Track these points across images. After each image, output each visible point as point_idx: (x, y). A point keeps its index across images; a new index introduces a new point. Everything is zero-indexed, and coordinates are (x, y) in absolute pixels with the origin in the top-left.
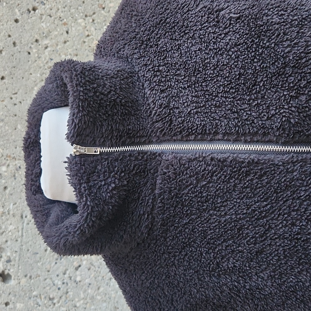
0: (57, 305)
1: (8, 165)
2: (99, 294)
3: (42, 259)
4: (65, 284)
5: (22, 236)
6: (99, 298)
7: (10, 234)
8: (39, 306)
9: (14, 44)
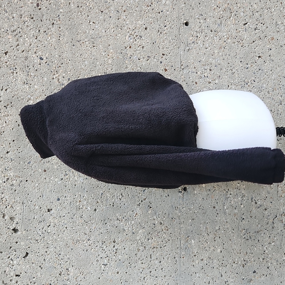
0: (39, 243)
1: (17, 180)
2: (59, 238)
3: (32, 222)
4: (43, 234)
5: (23, 212)
7: (18, 211)
8: (31, 243)
9: (19, 125)
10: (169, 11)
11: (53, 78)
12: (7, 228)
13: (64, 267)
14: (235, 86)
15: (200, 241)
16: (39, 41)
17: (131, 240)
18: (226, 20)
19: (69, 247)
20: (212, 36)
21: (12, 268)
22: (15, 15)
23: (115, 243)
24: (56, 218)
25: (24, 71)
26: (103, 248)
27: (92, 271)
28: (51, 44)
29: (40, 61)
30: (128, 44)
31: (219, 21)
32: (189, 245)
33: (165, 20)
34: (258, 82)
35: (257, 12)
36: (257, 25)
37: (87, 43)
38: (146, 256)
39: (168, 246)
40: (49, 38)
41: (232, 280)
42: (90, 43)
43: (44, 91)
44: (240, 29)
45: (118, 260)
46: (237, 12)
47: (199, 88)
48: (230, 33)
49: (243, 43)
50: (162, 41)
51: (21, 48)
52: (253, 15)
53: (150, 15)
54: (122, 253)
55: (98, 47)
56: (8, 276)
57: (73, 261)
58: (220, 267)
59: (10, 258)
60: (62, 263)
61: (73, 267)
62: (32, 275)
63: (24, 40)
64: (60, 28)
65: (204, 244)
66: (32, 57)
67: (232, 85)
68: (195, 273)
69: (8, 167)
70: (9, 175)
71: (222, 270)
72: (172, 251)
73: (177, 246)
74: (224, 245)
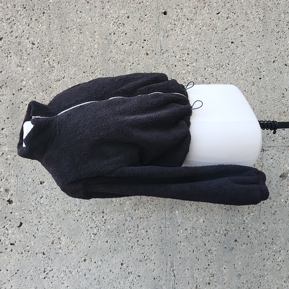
0: (32, 213)
1: (11, 155)
3: (26, 194)
4: (36, 205)
5: (17, 184)
6: (51, 210)
7: (12, 183)
8: (25, 214)
9: (13, 104)
10: (149, 2)
11: (44, 61)
12: (2, 199)
13: (56, 236)
14: (211, 68)
15: (184, 212)
16: (31, 28)
17: (119, 211)
18: (200, 10)
19: (60, 217)
20: (188, 24)
21: (7, 237)
22: (9, 5)
23: (104, 214)
24: (48, 190)
25: (17, 55)
26: (93, 218)
27: (82, 240)
28: (42, 31)
29: (32, 46)
30: (112, 30)
31: (194, 11)
32: (173, 216)
33: (146, 10)
34: (232, 65)
35: (229, 3)
36: (229, 14)
37: (75, 30)
38: (133, 226)
39: (154, 217)
40: (40, 25)
41: (215, 249)
42: (77, 30)
43: (36, 73)
44: (214, 18)
45: (107, 229)
46: (210, 2)
47: (179, 70)
48: (204, 21)
49: (217, 30)
50: (143, 28)
51: (15, 34)
52: (225, 5)
53: (132, 6)
54: (110, 223)
55: (85, 33)
56: (4, 244)
57: (65, 231)
58: (204, 236)
59: (5, 228)
60: (54, 232)
61: (65, 236)
62: (26, 243)
63: (17, 27)
64: (50, 16)
65: (187, 214)
66: (25, 42)
67: (208, 67)
68: (180, 242)
69: (3, 143)
70: (4, 150)
71: (206, 239)
72: (157, 221)
73: (163, 216)
74: (206, 216)
